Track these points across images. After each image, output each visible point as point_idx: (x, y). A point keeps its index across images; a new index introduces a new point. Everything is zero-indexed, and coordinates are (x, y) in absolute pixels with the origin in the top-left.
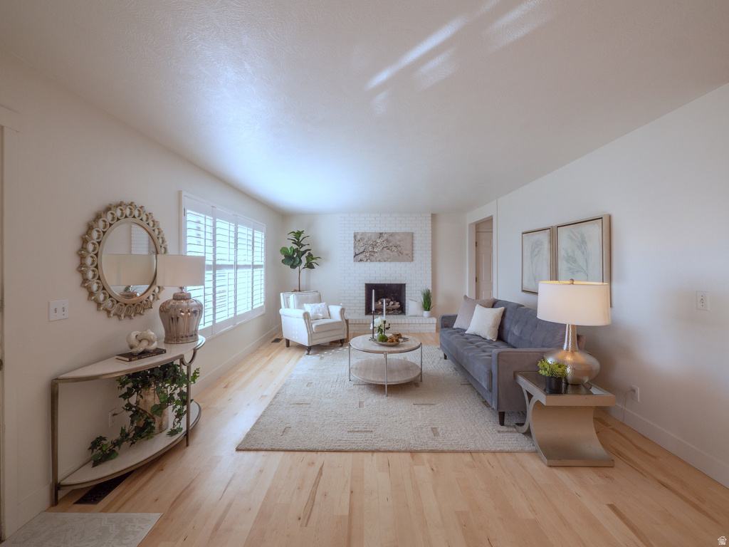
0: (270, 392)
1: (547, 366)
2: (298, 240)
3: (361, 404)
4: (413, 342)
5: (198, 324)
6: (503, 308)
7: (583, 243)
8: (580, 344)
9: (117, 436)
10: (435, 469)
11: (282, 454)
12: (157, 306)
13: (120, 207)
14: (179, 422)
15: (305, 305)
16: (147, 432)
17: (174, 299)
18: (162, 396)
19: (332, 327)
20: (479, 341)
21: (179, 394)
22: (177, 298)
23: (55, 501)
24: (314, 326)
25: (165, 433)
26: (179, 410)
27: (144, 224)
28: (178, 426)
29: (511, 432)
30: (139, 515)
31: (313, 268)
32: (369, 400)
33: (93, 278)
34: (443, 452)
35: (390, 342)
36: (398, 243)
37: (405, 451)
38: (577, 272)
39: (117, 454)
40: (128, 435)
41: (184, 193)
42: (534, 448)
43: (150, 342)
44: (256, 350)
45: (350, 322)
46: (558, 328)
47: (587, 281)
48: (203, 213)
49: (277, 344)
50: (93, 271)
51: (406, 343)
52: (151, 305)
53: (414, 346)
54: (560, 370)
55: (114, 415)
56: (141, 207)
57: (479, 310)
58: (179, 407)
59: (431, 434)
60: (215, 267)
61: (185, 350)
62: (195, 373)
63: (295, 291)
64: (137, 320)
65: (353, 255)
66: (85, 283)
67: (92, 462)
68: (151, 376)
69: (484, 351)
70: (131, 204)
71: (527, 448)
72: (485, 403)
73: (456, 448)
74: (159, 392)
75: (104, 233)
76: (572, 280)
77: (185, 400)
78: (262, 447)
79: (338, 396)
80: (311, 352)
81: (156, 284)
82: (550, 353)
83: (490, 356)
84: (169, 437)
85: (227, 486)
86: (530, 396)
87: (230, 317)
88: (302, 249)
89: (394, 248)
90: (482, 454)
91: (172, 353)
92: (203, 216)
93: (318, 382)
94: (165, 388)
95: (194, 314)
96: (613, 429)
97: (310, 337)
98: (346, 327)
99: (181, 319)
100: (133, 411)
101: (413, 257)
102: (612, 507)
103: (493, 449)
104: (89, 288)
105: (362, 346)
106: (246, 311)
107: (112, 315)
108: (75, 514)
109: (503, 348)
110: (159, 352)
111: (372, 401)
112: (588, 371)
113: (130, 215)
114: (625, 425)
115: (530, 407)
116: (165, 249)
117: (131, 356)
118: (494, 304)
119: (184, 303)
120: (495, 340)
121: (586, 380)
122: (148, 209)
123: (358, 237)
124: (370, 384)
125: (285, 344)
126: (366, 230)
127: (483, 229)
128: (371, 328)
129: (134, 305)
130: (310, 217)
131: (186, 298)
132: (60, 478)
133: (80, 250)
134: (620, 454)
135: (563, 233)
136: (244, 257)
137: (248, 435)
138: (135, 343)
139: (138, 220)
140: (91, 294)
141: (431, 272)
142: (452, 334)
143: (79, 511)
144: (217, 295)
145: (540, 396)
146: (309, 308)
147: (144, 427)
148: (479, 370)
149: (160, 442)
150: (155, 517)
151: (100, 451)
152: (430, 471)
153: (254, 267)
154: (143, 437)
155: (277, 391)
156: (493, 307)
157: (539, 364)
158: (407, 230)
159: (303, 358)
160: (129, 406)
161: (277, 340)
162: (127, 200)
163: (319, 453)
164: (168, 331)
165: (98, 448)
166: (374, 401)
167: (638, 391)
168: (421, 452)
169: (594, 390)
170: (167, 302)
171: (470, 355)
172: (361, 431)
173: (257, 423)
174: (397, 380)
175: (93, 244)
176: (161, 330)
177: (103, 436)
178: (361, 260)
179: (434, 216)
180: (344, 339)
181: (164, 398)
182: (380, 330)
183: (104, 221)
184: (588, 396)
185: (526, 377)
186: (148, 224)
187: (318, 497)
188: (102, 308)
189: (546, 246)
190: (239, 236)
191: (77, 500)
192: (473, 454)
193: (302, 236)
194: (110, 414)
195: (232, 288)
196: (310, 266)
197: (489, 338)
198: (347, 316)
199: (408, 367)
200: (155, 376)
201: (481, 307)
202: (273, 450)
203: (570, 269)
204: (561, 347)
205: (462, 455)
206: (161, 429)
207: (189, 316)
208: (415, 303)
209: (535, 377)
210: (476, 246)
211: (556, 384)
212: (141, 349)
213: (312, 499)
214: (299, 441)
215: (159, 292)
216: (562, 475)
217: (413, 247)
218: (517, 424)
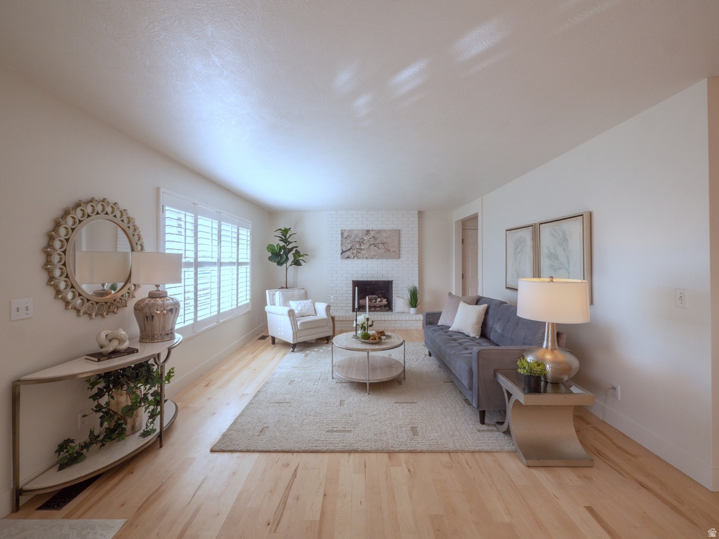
0: (251, 391)
1: (526, 365)
2: (285, 237)
3: (342, 403)
4: (396, 340)
5: (174, 323)
6: (486, 305)
7: (564, 240)
8: (561, 342)
9: (86, 438)
10: (412, 470)
11: (257, 455)
12: (131, 304)
13: (91, 204)
14: (152, 422)
15: (290, 302)
16: (118, 434)
17: (149, 297)
18: (134, 396)
19: (317, 324)
20: (462, 338)
21: (152, 395)
22: (152, 296)
23: (16, 507)
24: (299, 323)
25: (138, 434)
26: (153, 410)
27: (118, 220)
28: (151, 427)
29: (491, 431)
30: (102, 521)
31: (300, 265)
32: (351, 399)
33: (61, 275)
34: (421, 452)
35: (372, 339)
36: (385, 240)
37: (382, 452)
38: (559, 269)
39: (85, 457)
40: (98, 436)
41: (162, 190)
42: (513, 448)
43: (121, 341)
44: (241, 347)
45: (336, 319)
46: (537, 326)
47: (569, 278)
48: (184, 210)
49: (263, 341)
50: (61, 269)
51: (389, 341)
52: (126, 303)
53: (396, 344)
54: (539, 369)
55: (84, 416)
56: (115, 204)
57: (463, 307)
58: (152, 407)
59: (410, 434)
60: (197, 264)
61: (160, 348)
62: (170, 372)
63: (282, 288)
64: (110, 319)
65: (340, 252)
66: (52, 281)
67: (59, 465)
68: (123, 376)
69: (466, 349)
70: (104, 200)
71: (506, 448)
72: (466, 400)
73: (434, 448)
74: (131, 392)
75: (73, 229)
76: (552, 277)
77: (159, 400)
78: (237, 448)
79: (320, 393)
80: (296, 350)
81: (130, 282)
82: (530, 351)
83: (471, 353)
84: (141, 439)
85: (197, 490)
86: (510, 395)
87: (212, 314)
88: (289, 247)
89: (381, 245)
90: (460, 454)
91: (145, 352)
92: (184, 213)
93: (300, 380)
94: (137, 388)
95: (170, 313)
96: (594, 427)
97: (295, 334)
98: (331, 324)
99: (156, 317)
100: (103, 412)
101: (399, 254)
102: (590, 509)
103: (472, 448)
104: (56, 287)
105: (345, 344)
106: (230, 308)
107: (81, 314)
108: (35, 520)
109: (486, 346)
110: (131, 351)
111: (353, 399)
112: (568, 369)
113: (103, 211)
114: (605, 423)
115: (510, 406)
116: (142, 246)
117: (100, 356)
118: (478, 301)
119: (159, 301)
120: (478, 337)
121: (566, 378)
122: (122, 206)
123: (345, 235)
124: (353, 382)
125: (270, 341)
126: (353, 227)
127: (469, 226)
128: (354, 325)
129: (106, 303)
130: (297, 214)
131: (163, 295)
132: (21, 484)
133: (46, 248)
134: (599, 453)
135: (545, 231)
136: (228, 254)
137: (224, 436)
138: (105, 342)
139: (111, 216)
140: (58, 292)
141: (417, 269)
142: (435, 331)
143: (41, 518)
144: (199, 293)
145: (519, 395)
146: (294, 305)
147: (115, 429)
148: (460, 368)
149: (132, 444)
150: (118, 523)
151: (68, 454)
152: (406, 472)
153: (239, 264)
154: (114, 439)
155: (258, 389)
156: (476, 304)
157: (518, 363)
158: (394, 227)
159: (287, 356)
160: (99, 408)
161: (263, 338)
162: (99, 196)
163: (295, 454)
164: (143, 330)
165: (65, 451)
166: (356, 400)
167: (619, 389)
168: (399, 452)
169: (574, 389)
170: (143, 300)
171: (452, 352)
172: (340, 431)
173: (235, 423)
174: (379, 378)
175: (61, 241)
176: (136, 329)
177: (71, 438)
178: (348, 257)
179: (420, 214)
180: (329, 337)
181: (136, 399)
182: (363, 327)
183: (73, 218)
184: (567, 396)
185: (505, 375)
186: (122, 221)
187: (290, 501)
188: (70, 307)
189: (529, 242)
190: (223, 233)
191: (39, 505)
192: (452, 454)
193: (289, 233)
194: (80, 416)
195: (216, 285)
196: (297, 263)
197: (472, 335)
198: (333, 313)
199: (391, 364)
200: (127, 377)
201: (465, 304)
202: (248, 451)
203: (552, 266)
204: (542, 344)
205: (440, 455)
206: (134, 430)
207: (164, 314)
208: (401, 300)
209: (514, 376)
210: (463, 243)
211: (534, 383)
212: (111, 349)
213: (284, 503)
214: (275, 441)
215: (135, 290)
216: (540, 475)
217: (399, 244)
218: (498, 423)
